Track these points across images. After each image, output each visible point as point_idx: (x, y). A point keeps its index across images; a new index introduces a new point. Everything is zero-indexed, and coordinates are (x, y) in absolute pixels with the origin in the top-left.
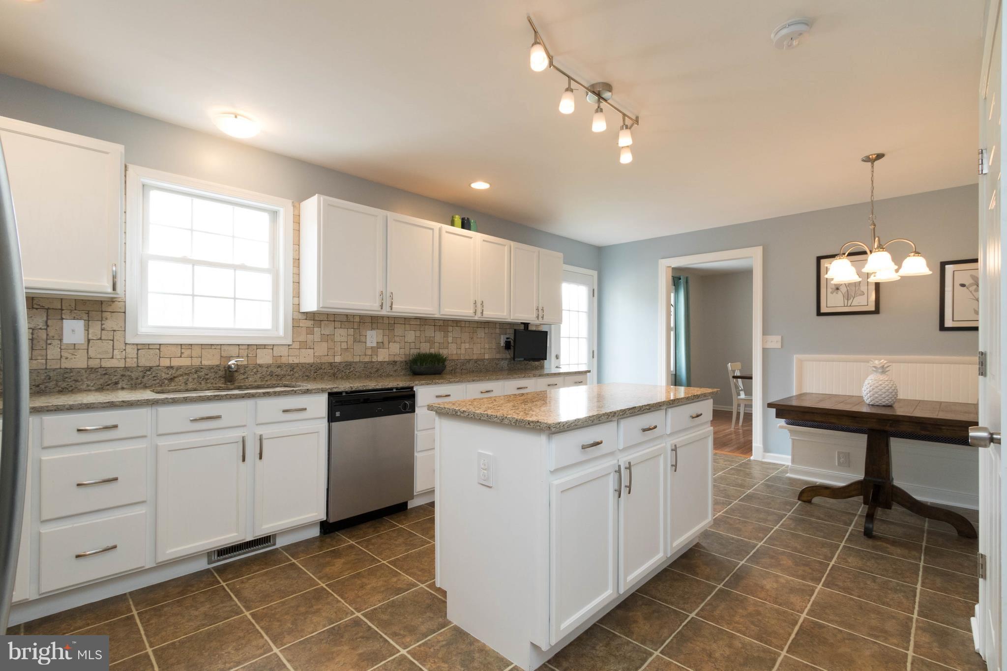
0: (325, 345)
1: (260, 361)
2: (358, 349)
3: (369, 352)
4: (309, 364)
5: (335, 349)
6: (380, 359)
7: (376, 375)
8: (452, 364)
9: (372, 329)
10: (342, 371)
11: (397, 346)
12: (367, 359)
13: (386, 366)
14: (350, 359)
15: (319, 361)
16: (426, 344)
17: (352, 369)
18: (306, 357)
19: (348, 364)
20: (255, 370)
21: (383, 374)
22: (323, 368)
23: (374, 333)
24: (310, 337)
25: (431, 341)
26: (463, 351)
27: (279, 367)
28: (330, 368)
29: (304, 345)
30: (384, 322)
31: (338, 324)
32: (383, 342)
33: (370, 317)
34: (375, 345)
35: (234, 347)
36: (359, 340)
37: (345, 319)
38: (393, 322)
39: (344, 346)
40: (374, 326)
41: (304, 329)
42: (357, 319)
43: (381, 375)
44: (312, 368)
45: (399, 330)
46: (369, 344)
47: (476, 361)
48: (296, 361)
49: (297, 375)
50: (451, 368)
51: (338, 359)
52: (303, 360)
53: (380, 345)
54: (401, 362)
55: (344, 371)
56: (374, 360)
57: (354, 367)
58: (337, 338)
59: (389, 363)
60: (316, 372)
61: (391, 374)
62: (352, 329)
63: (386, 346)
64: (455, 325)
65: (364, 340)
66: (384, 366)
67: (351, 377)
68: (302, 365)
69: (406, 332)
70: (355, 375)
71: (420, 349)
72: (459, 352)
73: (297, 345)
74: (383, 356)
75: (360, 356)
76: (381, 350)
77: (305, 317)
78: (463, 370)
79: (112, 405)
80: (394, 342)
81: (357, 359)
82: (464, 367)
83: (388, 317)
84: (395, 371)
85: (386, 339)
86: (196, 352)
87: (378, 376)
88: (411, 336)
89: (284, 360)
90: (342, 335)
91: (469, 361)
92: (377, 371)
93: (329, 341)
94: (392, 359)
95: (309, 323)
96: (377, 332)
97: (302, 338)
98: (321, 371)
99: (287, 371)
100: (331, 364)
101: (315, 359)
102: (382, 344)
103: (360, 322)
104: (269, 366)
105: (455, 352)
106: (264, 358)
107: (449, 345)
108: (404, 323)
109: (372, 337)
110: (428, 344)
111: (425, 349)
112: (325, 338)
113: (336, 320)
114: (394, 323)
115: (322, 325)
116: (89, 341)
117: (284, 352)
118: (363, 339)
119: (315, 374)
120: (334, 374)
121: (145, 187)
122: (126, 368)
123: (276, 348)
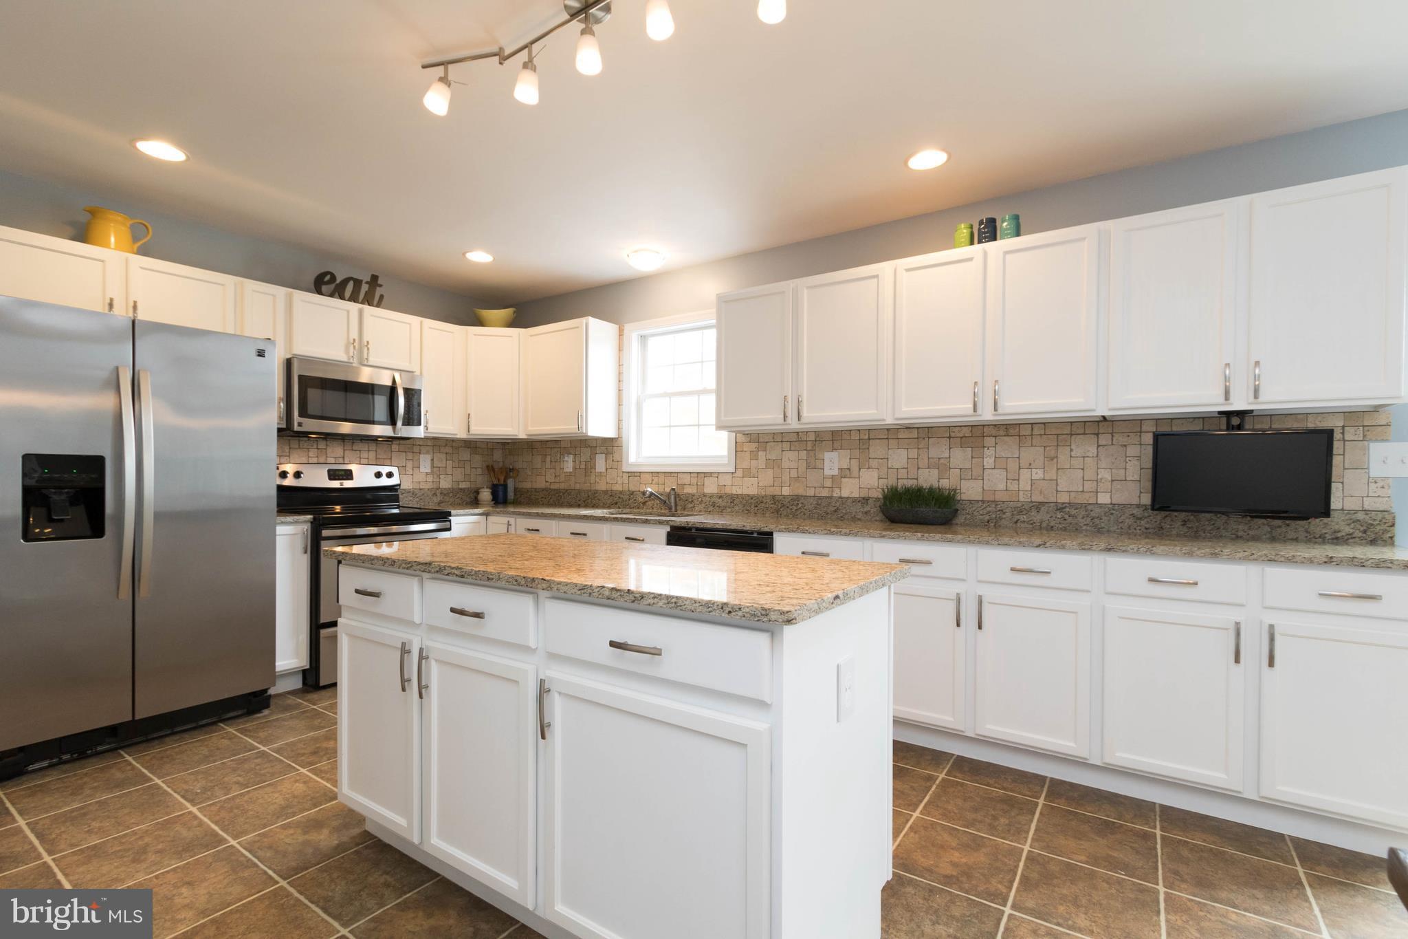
0: (770, 472)
1: (707, 490)
2: (813, 477)
3: (828, 483)
4: (748, 495)
5: (783, 477)
6: (845, 493)
7: (834, 517)
8: (988, 509)
9: (834, 449)
10: (788, 507)
11: (875, 474)
12: (825, 493)
13: (851, 505)
14: (801, 492)
15: (764, 494)
16: (931, 470)
17: (800, 505)
18: (749, 487)
19: (796, 499)
20: (700, 499)
21: (846, 517)
22: (765, 501)
23: (835, 454)
24: (754, 463)
25: (942, 467)
26: (1025, 485)
27: (720, 497)
28: (772, 502)
29: (747, 473)
30: (852, 438)
31: (786, 446)
32: (849, 469)
33: (831, 433)
34: (836, 472)
35: (686, 474)
36: (813, 464)
37: (794, 438)
38: (867, 437)
39: (794, 474)
40: (837, 444)
41: (748, 454)
42: (812, 437)
43: (842, 517)
44: (752, 501)
45: (877, 450)
46: (827, 472)
47: (1060, 508)
48: (740, 492)
49: (737, 508)
50: (987, 518)
51: (786, 491)
52: (746, 491)
53: (845, 473)
54: (877, 499)
55: (791, 507)
56: (835, 495)
57: (802, 503)
58: (785, 464)
59: (855, 500)
60: (757, 506)
61: (859, 517)
62: (805, 452)
63: (855, 473)
64: (1002, 433)
65: (820, 466)
66: (849, 504)
67: (799, 516)
68: (742, 496)
69: (891, 452)
70: (804, 514)
71: (917, 479)
72: (1013, 486)
73: (740, 473)
74: (849, 489)
75: (815, 488)
76: (847, 480)
77: (748, 440)
78: (1019, 524)
80: (869, 468)
81: (811, 492)
82: (1023, 518)
83: (859, 430)
84: (866, 513)
85: (855, 463)
86: (661, 479)
87: (838, 519)
88: (899, 458)
89: (728, 490)
90: (792, 459)
91: (1038, 506)
92: (835, 511)
93: (776, 469)
94: (864, 494)
95: (754, 446)
96: (839, 454)
97: (746, 465)
98: (763, 505)
99: (727, 502)
100: (773, 497)
101: (759, 490)
102: (848, 471)
103: (816, 441)
104: (711, 496)
105: (1002, 486)
106: (711, 488)
107: (986, 472)
108: (886, 437)
109: (833, 461)
110: (936, 471)
111: (928, 479)
112: (774, 464)
113: (784, 440)
114: (869, 439)
115: (768, 448)
116: (607, 469)
117: (727, 480)
118: (819, 464)
119: (756, 508)
120: (777, 511)
121: (643, 338)
122: (621, 492)
123: (720, 476)
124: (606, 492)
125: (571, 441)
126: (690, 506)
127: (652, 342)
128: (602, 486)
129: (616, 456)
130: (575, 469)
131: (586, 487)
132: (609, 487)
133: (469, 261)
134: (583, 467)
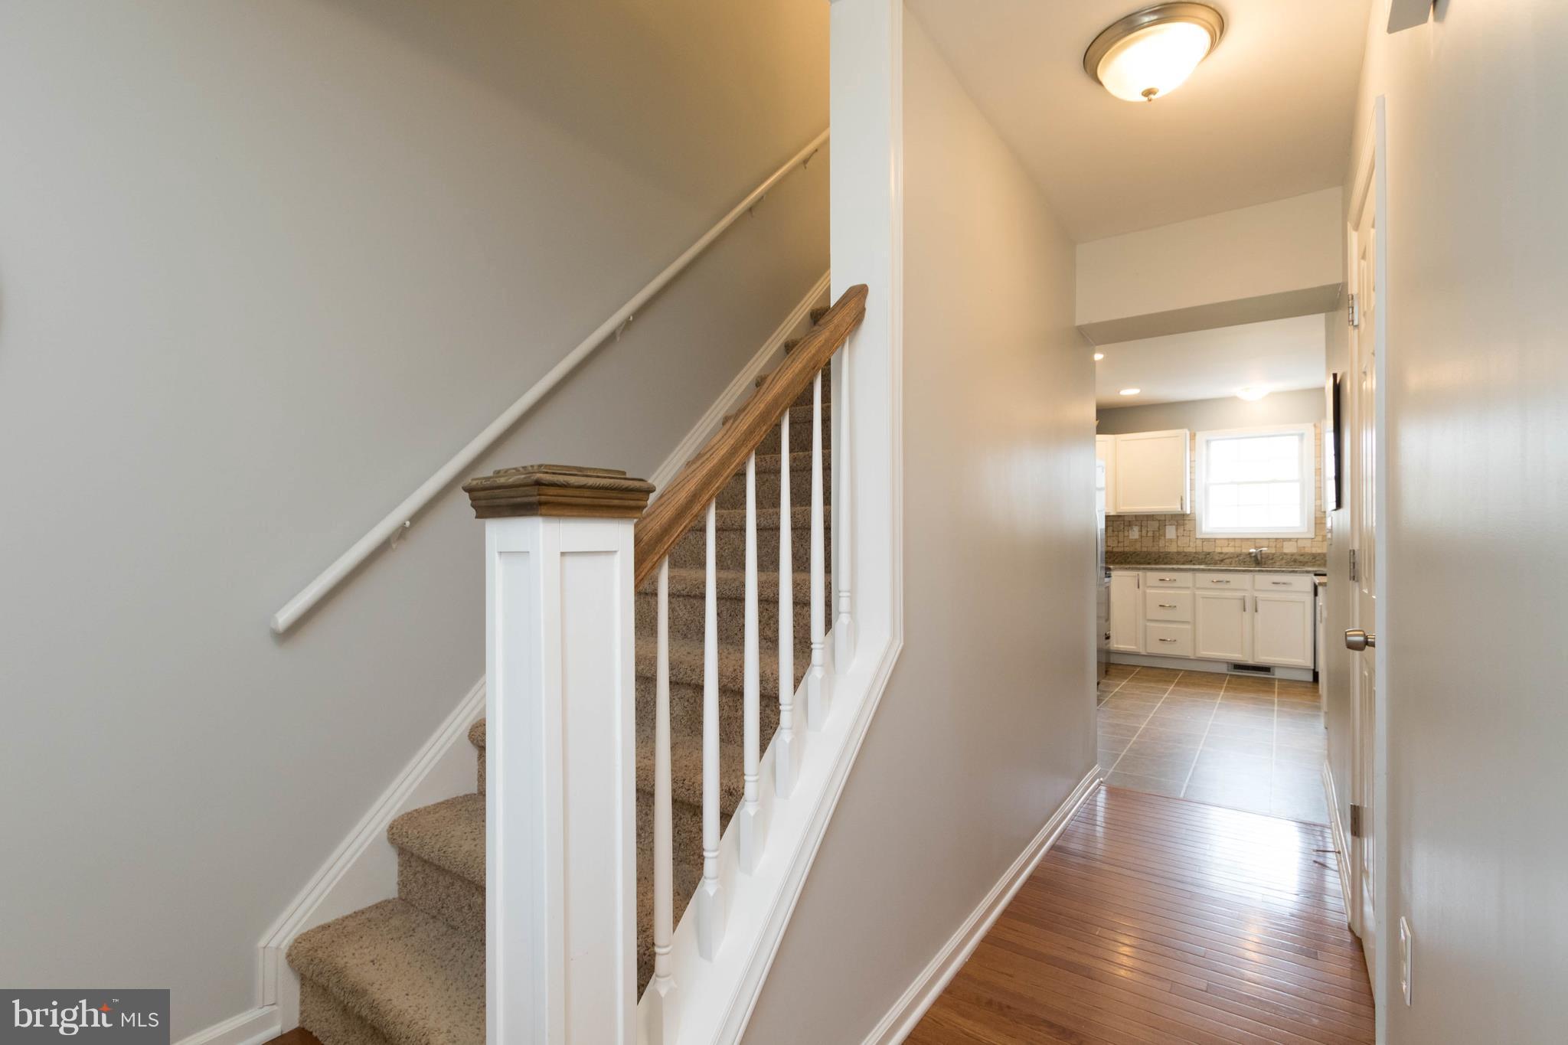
20: (1280, 555)
27: (1302, 555)
48: (1319, 551)
49: (1319, 562)
73: (1320, 539)
79: (1173, 570)
86: (1238, 543)
89: (1308, 550)
99: (1309, 558)
106: (1289, 549)
116: (1178, 536)
117: (1308, 544)
121: (1208, 442)
122: (1196, 553)
123: (1299, 541)
124: (1179, 553)
125: (1136, 516)
126: (1271, 561)
127: (1213, 444)
128: (1173, 549)
129: (1187, 527)
130: (1141, 536)
131: (1155, 549)
132: (1180, 550)
133: (1122, 396)
134: (1150, 534)
